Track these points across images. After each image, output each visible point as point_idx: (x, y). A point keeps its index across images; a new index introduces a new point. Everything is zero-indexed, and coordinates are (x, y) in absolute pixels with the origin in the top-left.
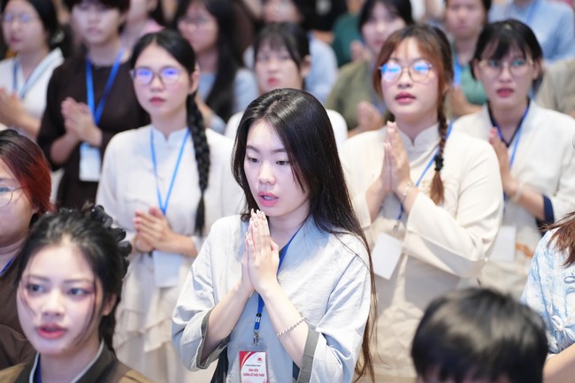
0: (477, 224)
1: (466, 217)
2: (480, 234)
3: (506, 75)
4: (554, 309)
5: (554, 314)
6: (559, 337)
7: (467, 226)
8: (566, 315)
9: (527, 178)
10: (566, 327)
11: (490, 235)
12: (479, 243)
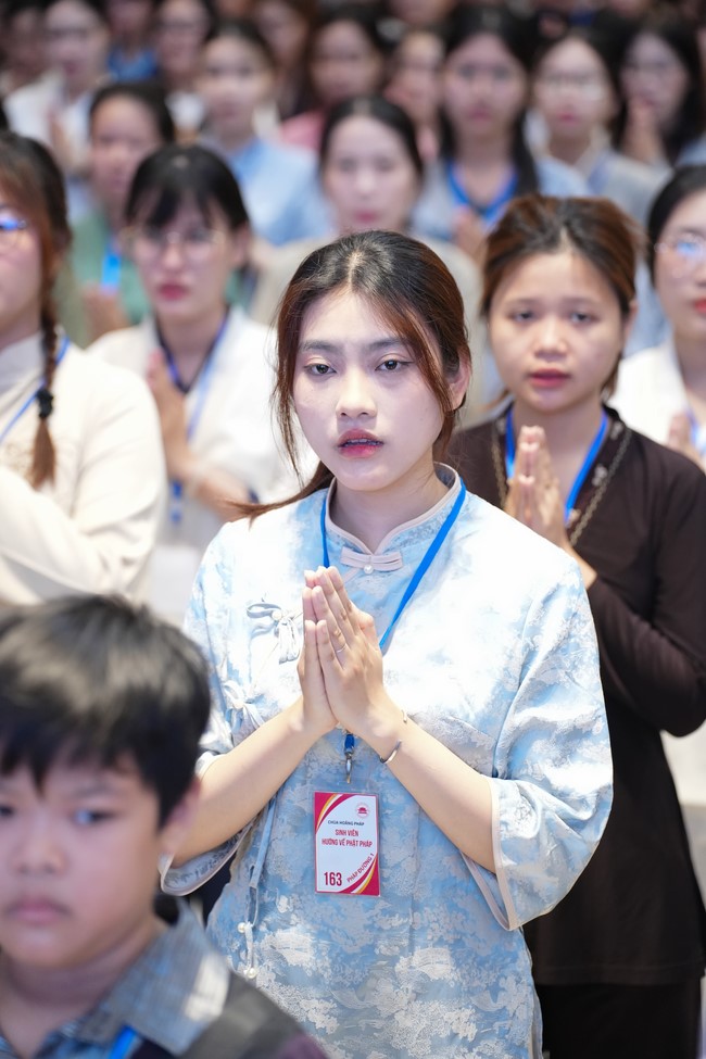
0: (113, 528)
1: (91, 516)
2: (115, 547)
3: (173, 258)
4: (230, 669)
5: (229, 678)
6: (235, 720)
7: (95, 532)
8: (250, 678)
9: (220, 454)
10: (249, 702)
11: (137, 551)
12: (115, 565)
